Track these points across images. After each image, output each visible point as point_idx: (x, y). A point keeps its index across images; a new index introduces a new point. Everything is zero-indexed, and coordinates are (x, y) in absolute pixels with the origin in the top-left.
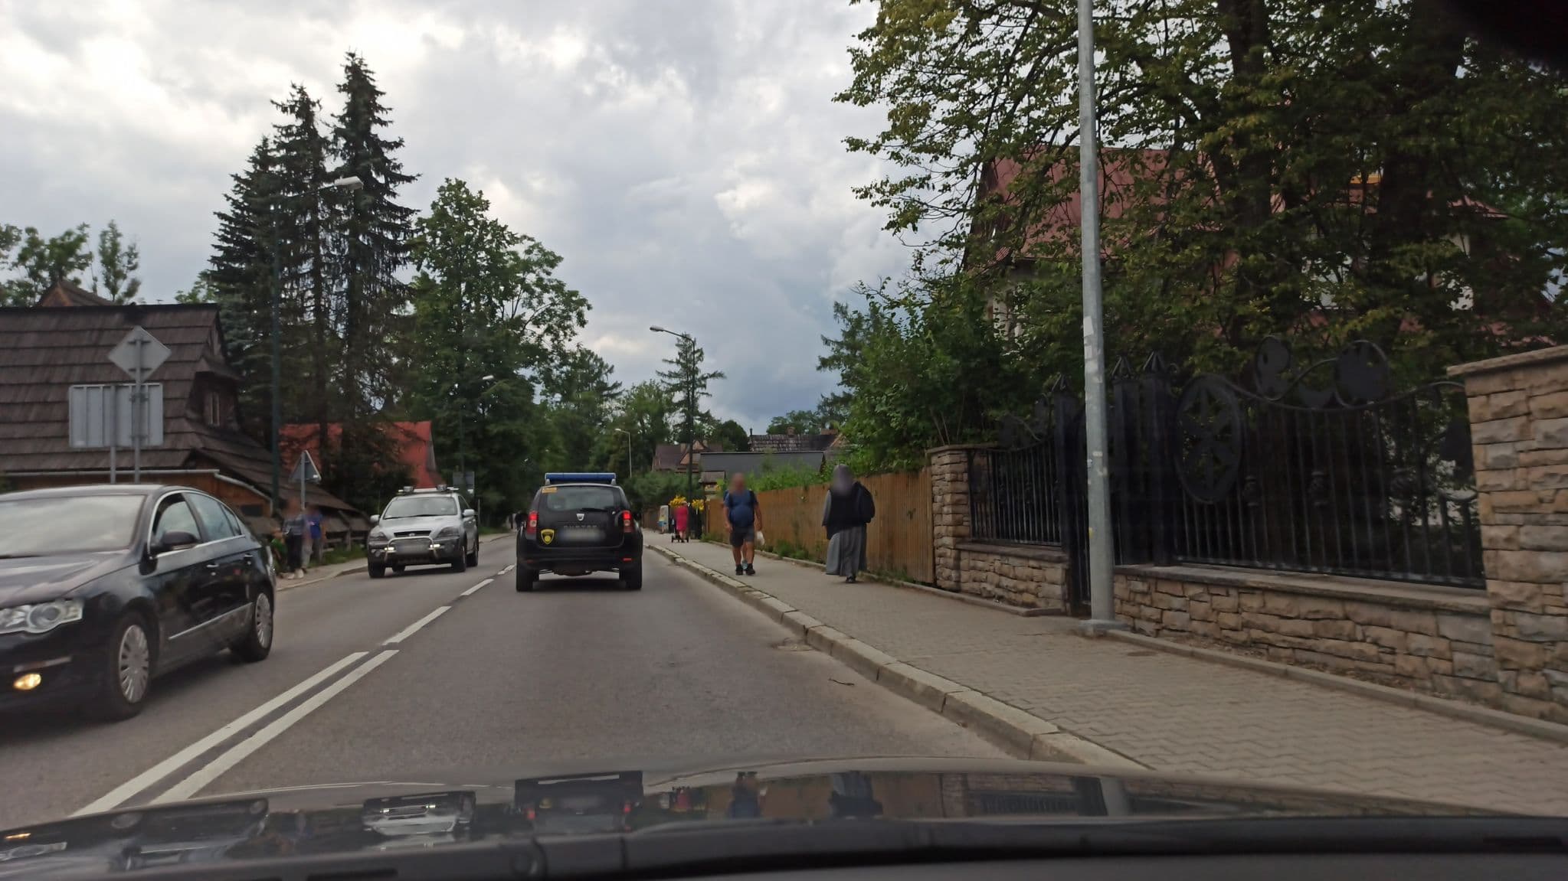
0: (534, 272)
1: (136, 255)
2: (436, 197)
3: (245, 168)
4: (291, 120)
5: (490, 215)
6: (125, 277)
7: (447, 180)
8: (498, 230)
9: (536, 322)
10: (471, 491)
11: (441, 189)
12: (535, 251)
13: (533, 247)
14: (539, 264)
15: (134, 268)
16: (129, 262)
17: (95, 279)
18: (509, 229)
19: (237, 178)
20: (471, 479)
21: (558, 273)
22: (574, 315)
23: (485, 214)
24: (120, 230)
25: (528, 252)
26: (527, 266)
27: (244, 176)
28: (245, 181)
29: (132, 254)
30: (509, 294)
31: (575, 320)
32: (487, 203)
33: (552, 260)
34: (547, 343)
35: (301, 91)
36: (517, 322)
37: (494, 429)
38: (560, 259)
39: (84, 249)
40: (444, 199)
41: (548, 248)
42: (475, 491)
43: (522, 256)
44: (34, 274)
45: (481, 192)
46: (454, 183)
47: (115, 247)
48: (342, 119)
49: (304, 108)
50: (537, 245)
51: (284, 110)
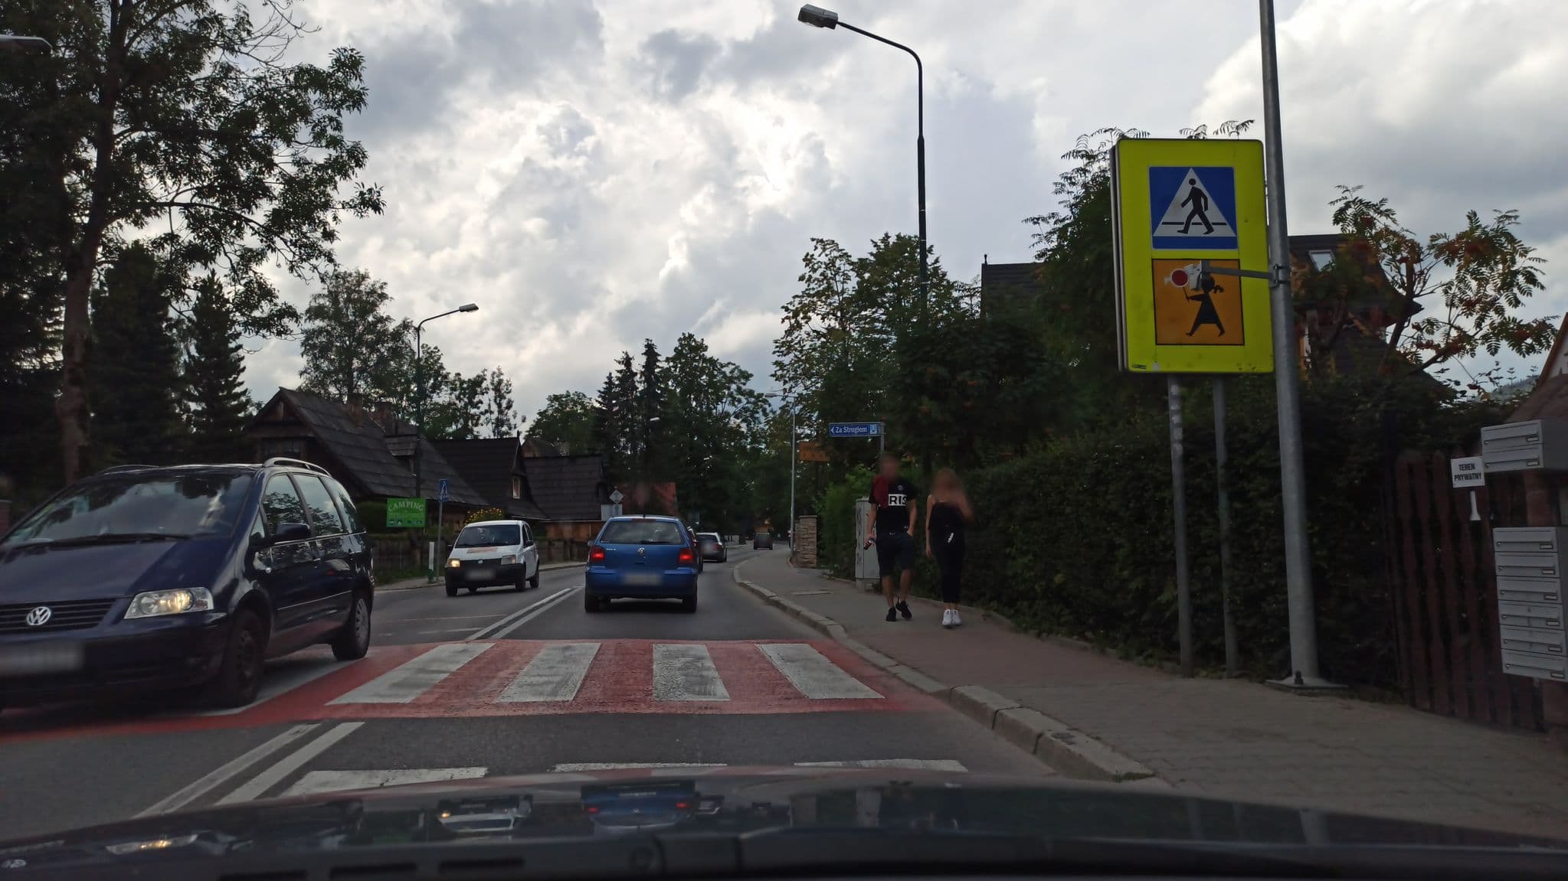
0: (735, 383)
1: (510, 385)
2: (677, 344)
3: (602, 387)
4: (622, 367)
5: (708, 354)
6: (505, 398)
7: (683, 334)
8: (712, 362)
9: (737, 417)
10: (698, 523)
11: (680, 340)
12: (736, 371)
13: (735, 369)
14: (738, 378)
15: (509, 392)
16: (507, 389)
17: (490, 400)
18: (719, 361)
19: (599, 391)
20: (698, 516)
21: (749, 386)
22: (760, 410)
23: (705, 353)
24: (503, 371)
25: (732, 372)
26: (731, 380)
27: (602, 390)
28: (603, 393)
29: (509, 385)
30: (719, 399)
31: (761, 413)
32: (706, 347)
33: (746, 376)
34: (744, 428)
35: (626, 353)
36: (727, 415)
37: (712, 485)
38: (751, 375)
39: (484, 385)
40: (681, 345)
41: (743, 368)
42: (700, 523)
43: (728, 374)
44: (458, 398)
45: (703, 340)
46: (687, 335)
47: (500, 382)
48: (643, 367)
49: (627, 361)
50: (737, 367)
51: (619, 362)
